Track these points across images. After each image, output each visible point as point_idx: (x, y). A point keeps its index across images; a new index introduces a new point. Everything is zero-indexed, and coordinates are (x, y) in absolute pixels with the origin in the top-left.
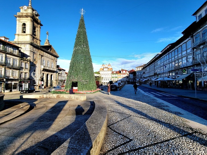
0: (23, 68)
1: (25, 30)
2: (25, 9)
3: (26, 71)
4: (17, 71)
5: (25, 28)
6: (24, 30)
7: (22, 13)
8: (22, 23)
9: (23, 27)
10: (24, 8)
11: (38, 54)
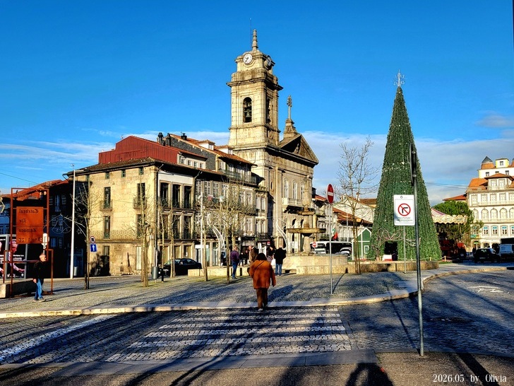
0: (257, 210)
1: (251, 113)
2: (248, 61)
3: (262, 217)
4: (251, 219)
5: (250, 108)
6: (248, 115)
7: (243, 74)
8: (243, 98)
9: (246, 106)
10: (245, 60)
11: (277, 168)
